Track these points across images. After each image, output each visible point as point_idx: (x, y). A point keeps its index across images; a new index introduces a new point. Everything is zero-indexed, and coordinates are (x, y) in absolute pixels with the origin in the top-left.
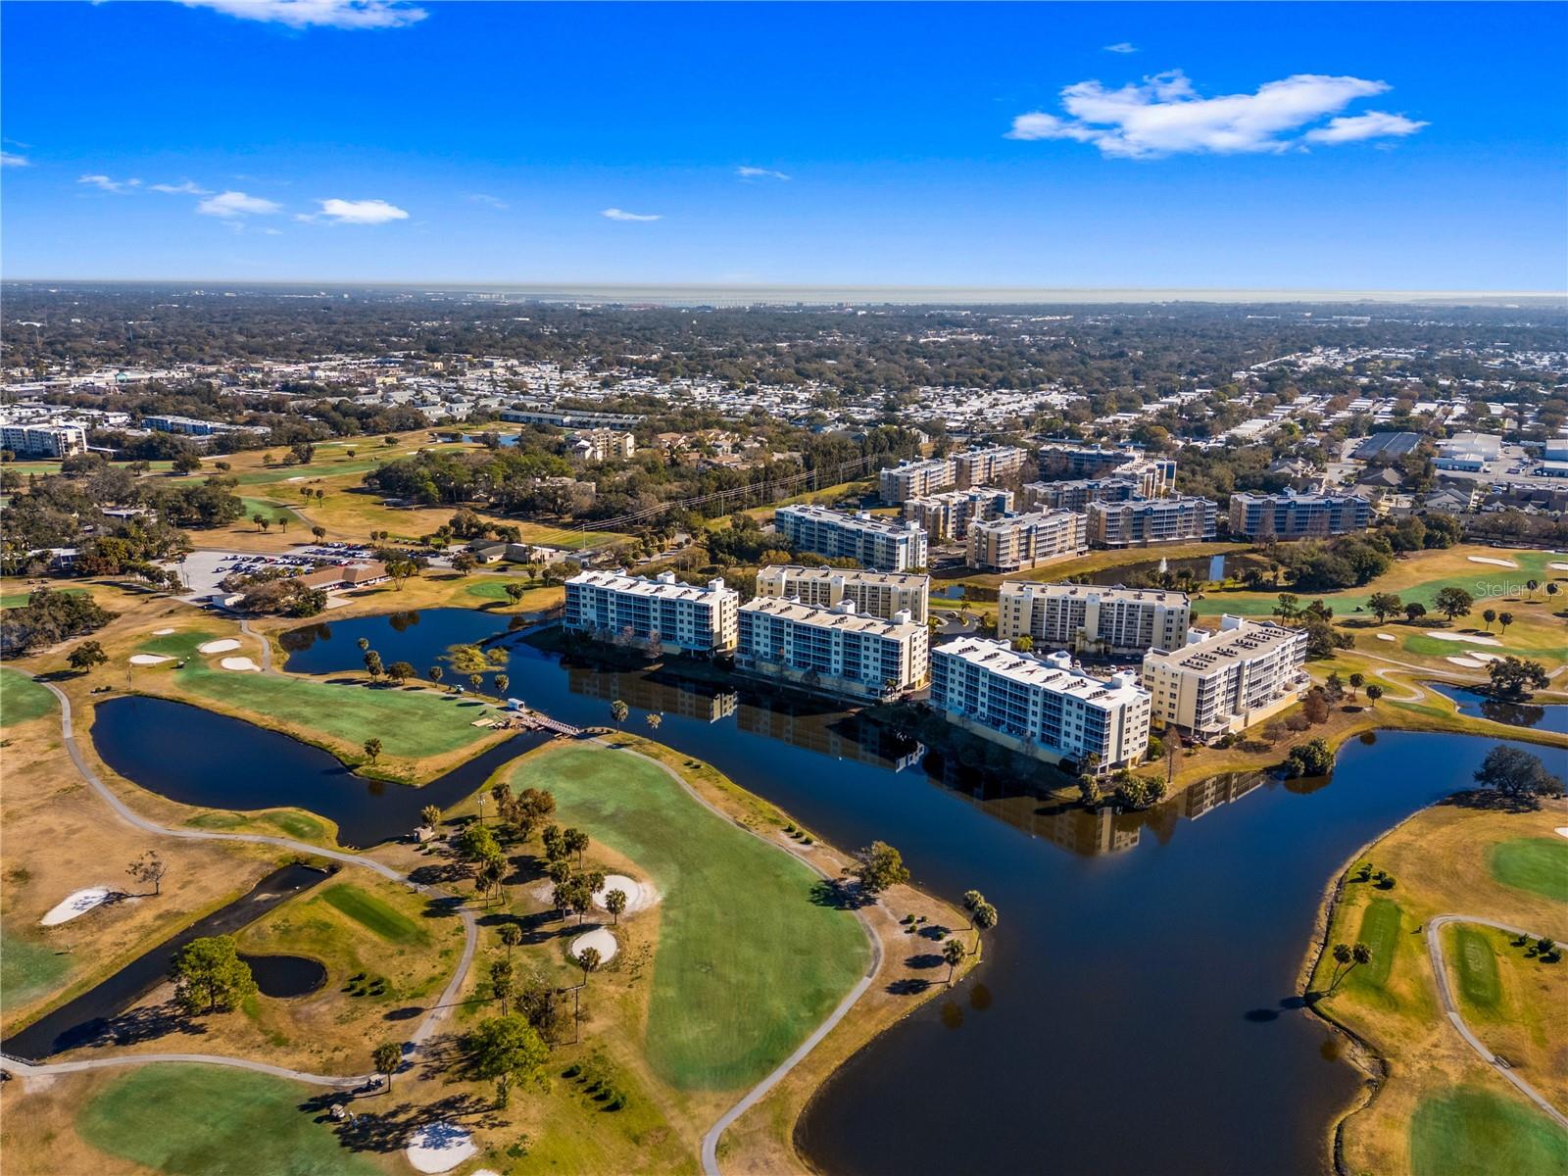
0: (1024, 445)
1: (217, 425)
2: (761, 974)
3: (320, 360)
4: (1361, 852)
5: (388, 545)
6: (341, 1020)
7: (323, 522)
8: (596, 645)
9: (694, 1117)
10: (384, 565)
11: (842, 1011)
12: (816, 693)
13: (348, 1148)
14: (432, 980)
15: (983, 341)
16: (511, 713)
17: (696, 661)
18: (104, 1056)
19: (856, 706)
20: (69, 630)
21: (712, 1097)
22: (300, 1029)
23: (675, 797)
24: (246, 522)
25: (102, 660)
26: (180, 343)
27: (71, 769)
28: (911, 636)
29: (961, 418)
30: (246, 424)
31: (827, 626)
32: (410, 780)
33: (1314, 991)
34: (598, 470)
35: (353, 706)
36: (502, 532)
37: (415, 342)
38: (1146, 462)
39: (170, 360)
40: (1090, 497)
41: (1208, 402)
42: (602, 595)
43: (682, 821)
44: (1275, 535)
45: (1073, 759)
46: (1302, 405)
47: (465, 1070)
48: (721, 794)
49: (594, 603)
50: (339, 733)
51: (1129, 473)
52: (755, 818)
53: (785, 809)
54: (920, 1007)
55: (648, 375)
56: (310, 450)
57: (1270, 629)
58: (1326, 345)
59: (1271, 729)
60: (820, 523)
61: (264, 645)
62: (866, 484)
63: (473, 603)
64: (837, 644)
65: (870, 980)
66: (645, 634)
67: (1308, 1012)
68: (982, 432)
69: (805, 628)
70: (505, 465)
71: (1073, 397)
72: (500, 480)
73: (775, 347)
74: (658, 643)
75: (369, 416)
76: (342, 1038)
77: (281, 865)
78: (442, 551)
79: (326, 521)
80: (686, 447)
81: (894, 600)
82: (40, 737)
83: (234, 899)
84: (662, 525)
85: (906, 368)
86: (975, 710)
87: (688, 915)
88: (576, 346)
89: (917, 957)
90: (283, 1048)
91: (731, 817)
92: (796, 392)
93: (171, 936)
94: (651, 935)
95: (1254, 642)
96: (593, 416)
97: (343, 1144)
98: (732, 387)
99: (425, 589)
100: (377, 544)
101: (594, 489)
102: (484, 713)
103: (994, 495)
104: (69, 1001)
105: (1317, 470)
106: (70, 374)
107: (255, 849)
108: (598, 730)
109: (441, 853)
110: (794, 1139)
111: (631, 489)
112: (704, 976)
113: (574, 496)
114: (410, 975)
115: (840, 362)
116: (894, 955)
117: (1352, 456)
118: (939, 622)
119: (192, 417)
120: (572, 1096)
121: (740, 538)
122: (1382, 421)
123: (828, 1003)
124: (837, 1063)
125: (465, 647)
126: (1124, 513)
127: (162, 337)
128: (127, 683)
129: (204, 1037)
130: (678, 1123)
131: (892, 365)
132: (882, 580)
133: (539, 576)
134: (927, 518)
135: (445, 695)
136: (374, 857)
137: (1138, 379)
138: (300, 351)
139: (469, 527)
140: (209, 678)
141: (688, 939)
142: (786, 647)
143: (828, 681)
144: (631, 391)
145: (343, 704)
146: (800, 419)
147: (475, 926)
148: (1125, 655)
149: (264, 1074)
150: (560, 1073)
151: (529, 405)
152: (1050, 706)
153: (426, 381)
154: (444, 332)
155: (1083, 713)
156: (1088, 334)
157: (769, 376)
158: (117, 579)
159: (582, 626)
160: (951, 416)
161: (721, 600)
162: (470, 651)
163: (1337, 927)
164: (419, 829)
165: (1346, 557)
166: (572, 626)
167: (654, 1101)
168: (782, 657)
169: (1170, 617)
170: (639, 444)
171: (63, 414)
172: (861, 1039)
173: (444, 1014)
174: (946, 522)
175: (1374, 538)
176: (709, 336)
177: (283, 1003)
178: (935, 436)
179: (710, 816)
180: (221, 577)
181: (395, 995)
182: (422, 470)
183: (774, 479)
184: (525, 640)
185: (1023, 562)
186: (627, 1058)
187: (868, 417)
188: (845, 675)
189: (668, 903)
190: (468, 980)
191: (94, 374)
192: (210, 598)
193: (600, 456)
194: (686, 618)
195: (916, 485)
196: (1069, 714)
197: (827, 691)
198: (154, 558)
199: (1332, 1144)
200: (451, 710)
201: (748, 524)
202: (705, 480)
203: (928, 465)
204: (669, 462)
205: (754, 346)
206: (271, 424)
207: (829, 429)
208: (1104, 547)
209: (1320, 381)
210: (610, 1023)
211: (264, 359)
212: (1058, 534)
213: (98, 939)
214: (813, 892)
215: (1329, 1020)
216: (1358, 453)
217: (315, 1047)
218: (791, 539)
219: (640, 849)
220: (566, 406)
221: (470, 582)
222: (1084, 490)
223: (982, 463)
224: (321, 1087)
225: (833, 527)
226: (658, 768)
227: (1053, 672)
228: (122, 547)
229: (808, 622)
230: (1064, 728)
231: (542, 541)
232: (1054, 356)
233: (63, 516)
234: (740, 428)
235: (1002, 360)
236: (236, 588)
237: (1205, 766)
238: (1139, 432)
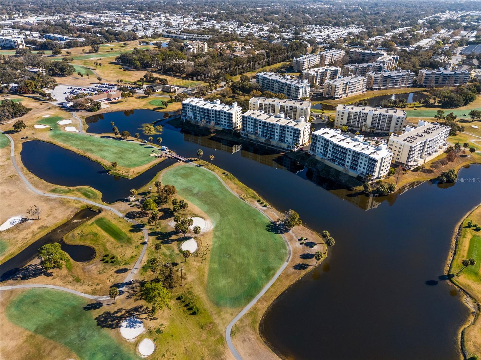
0: (344, 49)
1: (67, 37)
2: (248, 259)
3: (103, 13)
4: (467, 214)
5: (123, 85)
6: (100, 273)
7: (101, 75)
8: (192, 125)
9: (223, 319)
10: (121, 92)
11: (277, 276)
12: (270, 147)
13: (99, 326)
14: (132, 257)
15: (329, 8)
16: (163, 151)
17: (227, 133)
18: (17, 284)
19: (283, 152)
20: (14, 115)
21: (230, 310)
22: (85, 276)
23: (219, 187)
24: (75, 75)
25: (25, 127)
26: (57, 6)
27: (13, 168)
28: (304, 126)
29: (322, 38)
30: (77, 37)
31: (274, 122)
32: (128, 176)
33: (451, 273)
34: (195, 57)
35: (109, 147)
36: (161, 80)
37: (135, 7)
38: (388, 56)
39: (54, 13)
40: (368, 70)
41: (409, 32)
42: (194, 108)
43: (221, 196)
44: (434, 85)
45: (362, 176)
46: (442, 33)
47: (142, 295)
48: (235, 186)
49: (192, 110)
50: (104, 157)
51: (382, 60)
52: (247, 196)
53: (257, 192)
54: (305, 275)
55: (213, 20)
56: (98, 48)
57: (437, 126)
58: (450, 10)
59: (435, 164)
60: (272, 80)
61: (80, 122)
62: (288, 63)
63: (151, 108)
64: (277, 129)
65: (287, 263)
66: (209, 122)
67: (449, 282)
68: (329, 43)
69: (266, 123)
70: (163, 55)
71: (361, 30)
72: (161, 60)
73: (257, 10)
74: (214, 126)
75: (118, 35)
76: (100, 280)
77: (82, 209)
78: (141, 87)
79: (103, 75)
80: (225, 48)
81: (298, 112)
82: (3, 155)
83: (65, 222)
84: (216, 79)
85: (302, 18)
86: (326, 155)
87: (222, 234)
88: (189, 9)
89: (304, 254)
90: (79, 283)
91: (238, 195)
92: (264, 27)
93: (43, 236)
94: (209, 242)
95: (431, 131)
96: (193, 36)
97: (98, 325)
98: (242, 25)
99: (135, 102)
100: (120, 84)
101: (193, 64)
102: (154, 151)
103: (334, 69)
104: (6, 260)
105: (448, 59)
106: (21, 18)
107: (73, 203)
108: (193, 159)
109: (137, 206)
110: (259, 329)
111: (205, 65)
112: (228, 259)
113: (186, 67)
114: (124, 255)
115: (279, 16)
116: (296, 253)
117: (460, 54)
118: (313, 119)
119: (59, 34)
120: (180, 308)
121: (243, 85)
122: (472, 40)
123: (272, 272)
124: (275, 297)
125: (148, 125)
126: (381, 77)
127: (52, 4)
128: (33, 135)
129: (51, 278)
130: (217, 321)
131: (297, 17)
132: (294, 104)
133: (173, 98)
134: (310, 77)
135: (140, 143)
136: (114, 207)
137: (384, 23)
138: (96, 10)
139: (150, 78)
140: (61, 134)
141: (222, 244)
142: (259, 129)
143: (274, 142)
144: (207, 26)
145: (105, 146)
146: (265, 37)
147: (148, 236)
148: (380, 133)
149: (72, 294)
150: (175, 298)
151: (172, 31)
152: (355, 156)
153: (138, 22)
154: (145, 3)
155: (367, 160)
156: (366, 5)
157: (255, 21)
158: (33, 95)
159: (188, 119)
160: (318, 37)
161: (236, 111)
162: (150, 126)
163: (460, 247)
164: (130, 197)
165: (461, 95)
166: (184, 118)
167: (209, 311)
168: (257, 133)
169: (398, 120)
170: (209, 47)
171: (17, 33)
172: (284, 288)
173: (136, 272)
174: (316, 79)
175: (471, 87)
176: (234, 5)
177: (80, 264)
178: (312, 45)
179: (231, 194)
180: (66, 95)
181: (119, 263)
182: (134, 56)
183: (256, 61)
184: (168, 122)
185: (344, 95)
186: (199, 293)
187: (289, 37)
188: (279, 140)
189: (216, 229)
190: (144, 258)
191: (29, 18)
192: (62, 104)
193: (195, 51)
194: (223, 117)
195: (306, 65)
196: (362, 159)
197: (273, 146)
198: (44, 88)
199: (460, 340)
200: (142, 149)
201: (246, 79)
202: (231, 62)
203: (310, 56)
204: (219, 54)
205: (250, 9)
206: (85, 37)
207: (275, 42)
208: (372, 89)
209: (449, 24)
210: (194, 278)
211: (85, 13)
212: (357, 85)
213: (18, 236)
214: (267, 226)
215: (457, 286)
216: (463, 52)
217: (90, 283)
218: (261, 85)
219: (206, 207)
220: (185, 32)
221: (150, 99)
222: (366, 67)
223: (329, 56)
224: (92, 300)
225: (277, 81)
226: (213, 175)
227: (357, 143)
228: (33, 84)
229: (266, 121)
230: (359, 164)
231: (175, 84)
232: (354, 14)
233: (14, 72)
234: (244, 41)
235: (336, 15)
236: (71, 100)
237: (409, 178)
238: (385, 44)
